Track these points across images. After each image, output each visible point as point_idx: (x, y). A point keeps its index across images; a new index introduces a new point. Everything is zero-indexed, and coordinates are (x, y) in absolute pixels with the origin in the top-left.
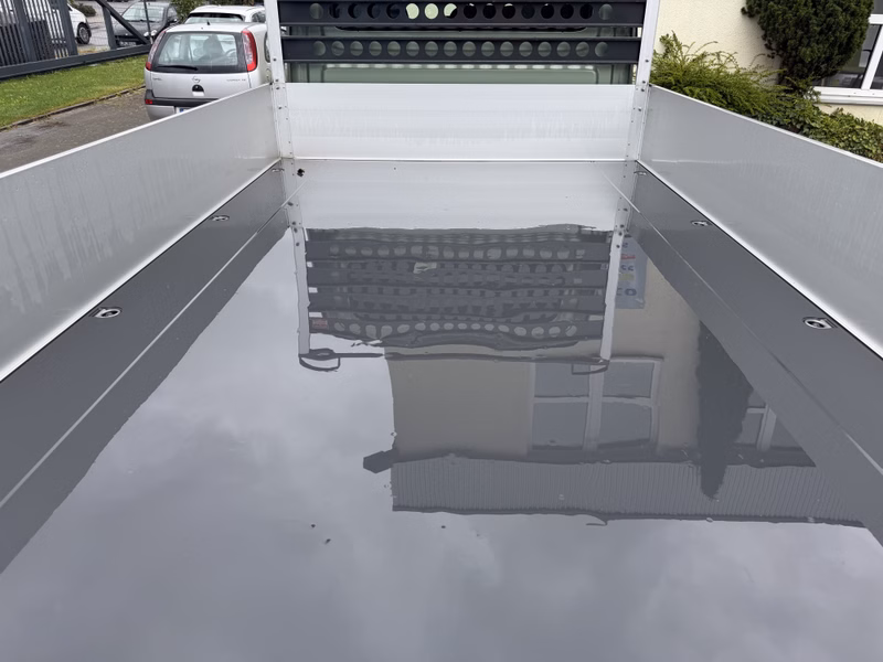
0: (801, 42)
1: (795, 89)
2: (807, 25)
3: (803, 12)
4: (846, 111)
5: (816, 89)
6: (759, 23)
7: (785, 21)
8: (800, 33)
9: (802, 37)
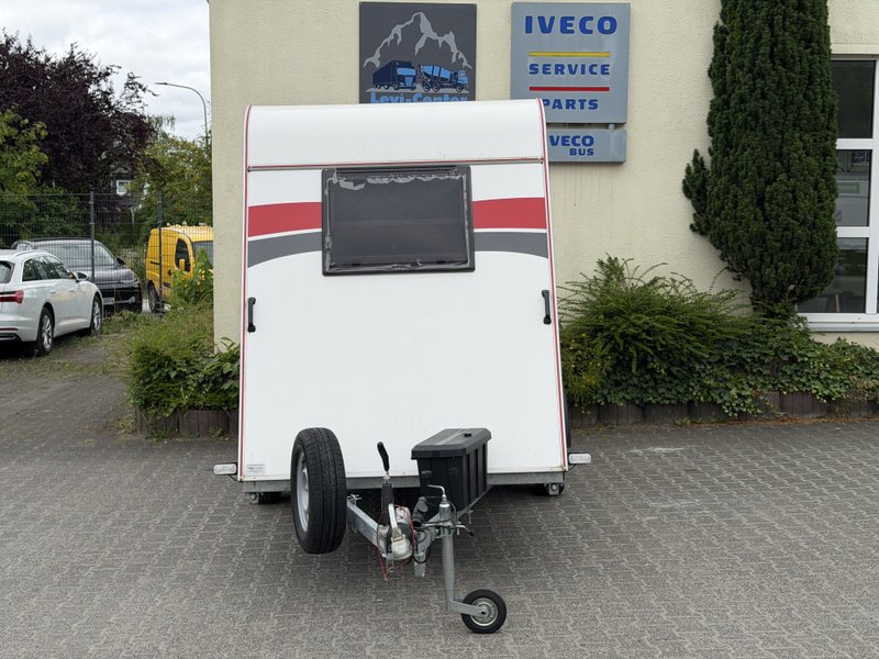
0: (761, 259)
1: (772, 315)
2: (764, 242)
3: (754, 228)
4: (850, 339)
5: (800, 315)
6: (713, 242)
7: (737, 239)
8: (758, 250)
9: (762, 256)
